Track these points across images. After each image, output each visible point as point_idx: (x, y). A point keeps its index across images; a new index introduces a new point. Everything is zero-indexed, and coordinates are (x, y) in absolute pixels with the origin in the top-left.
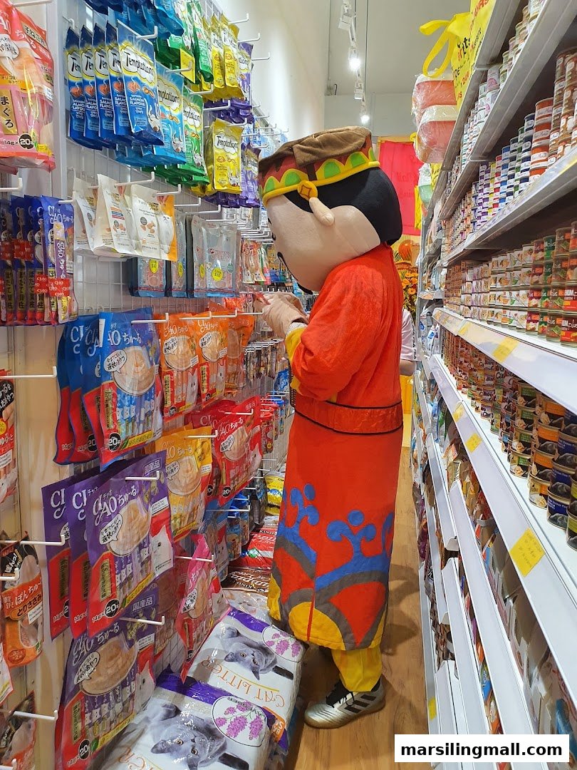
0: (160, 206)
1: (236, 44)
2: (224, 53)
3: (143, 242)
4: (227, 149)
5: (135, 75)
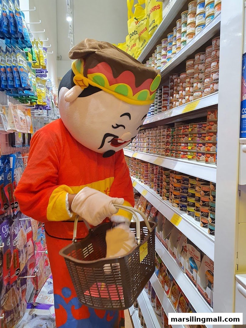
0: (26, 113)
1: (42, 48)
2: (39, 52)
3: (22, 127)
4: (41, 88)
5: (22, 65)
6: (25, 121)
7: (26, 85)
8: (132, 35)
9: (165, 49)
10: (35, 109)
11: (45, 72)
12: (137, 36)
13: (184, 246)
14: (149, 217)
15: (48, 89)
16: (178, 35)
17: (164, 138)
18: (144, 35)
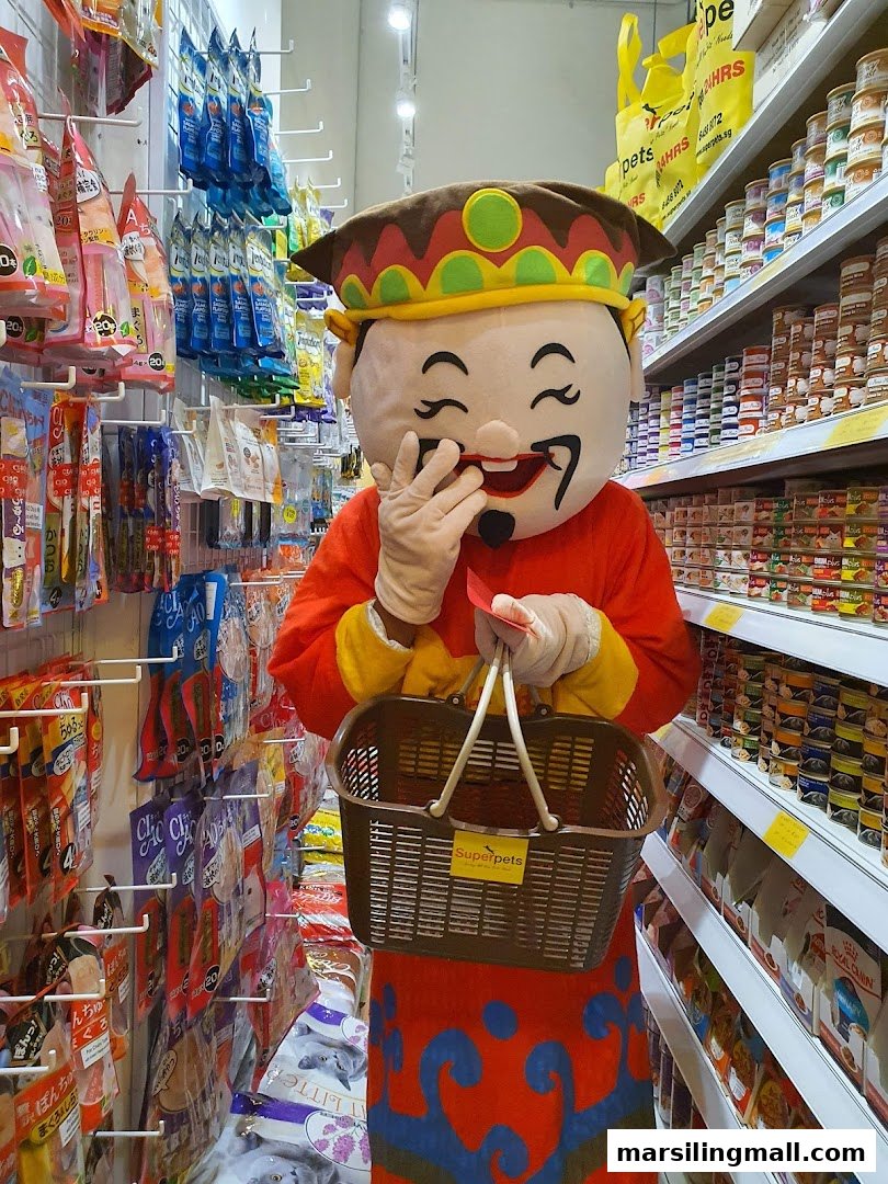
0: (262, 432)
1: (318, 212)
2: (309, 226)
3: (248, 480)
4: (309, 348)
5: (261, 274)
6: (259, 462)
7: (271, 340)
8: (631, 162)
9: (759, 215)
10: (293, 420)
11: (325, 292)
12: (651, 166)
13: (812, 933)
14: (676, 819)
15: (328, 352)
16: (811, 168)
17: (745, 532)
18: (677, 165)
